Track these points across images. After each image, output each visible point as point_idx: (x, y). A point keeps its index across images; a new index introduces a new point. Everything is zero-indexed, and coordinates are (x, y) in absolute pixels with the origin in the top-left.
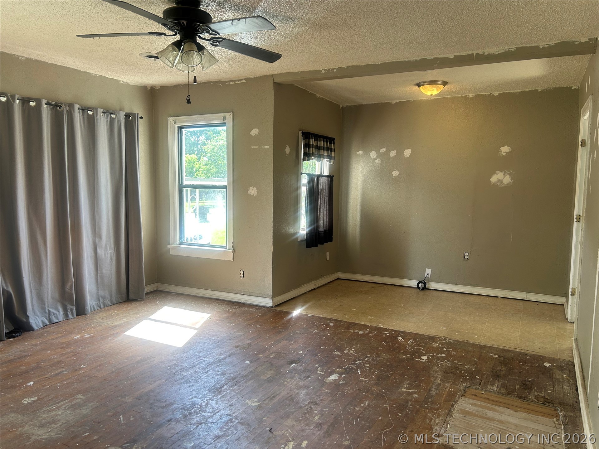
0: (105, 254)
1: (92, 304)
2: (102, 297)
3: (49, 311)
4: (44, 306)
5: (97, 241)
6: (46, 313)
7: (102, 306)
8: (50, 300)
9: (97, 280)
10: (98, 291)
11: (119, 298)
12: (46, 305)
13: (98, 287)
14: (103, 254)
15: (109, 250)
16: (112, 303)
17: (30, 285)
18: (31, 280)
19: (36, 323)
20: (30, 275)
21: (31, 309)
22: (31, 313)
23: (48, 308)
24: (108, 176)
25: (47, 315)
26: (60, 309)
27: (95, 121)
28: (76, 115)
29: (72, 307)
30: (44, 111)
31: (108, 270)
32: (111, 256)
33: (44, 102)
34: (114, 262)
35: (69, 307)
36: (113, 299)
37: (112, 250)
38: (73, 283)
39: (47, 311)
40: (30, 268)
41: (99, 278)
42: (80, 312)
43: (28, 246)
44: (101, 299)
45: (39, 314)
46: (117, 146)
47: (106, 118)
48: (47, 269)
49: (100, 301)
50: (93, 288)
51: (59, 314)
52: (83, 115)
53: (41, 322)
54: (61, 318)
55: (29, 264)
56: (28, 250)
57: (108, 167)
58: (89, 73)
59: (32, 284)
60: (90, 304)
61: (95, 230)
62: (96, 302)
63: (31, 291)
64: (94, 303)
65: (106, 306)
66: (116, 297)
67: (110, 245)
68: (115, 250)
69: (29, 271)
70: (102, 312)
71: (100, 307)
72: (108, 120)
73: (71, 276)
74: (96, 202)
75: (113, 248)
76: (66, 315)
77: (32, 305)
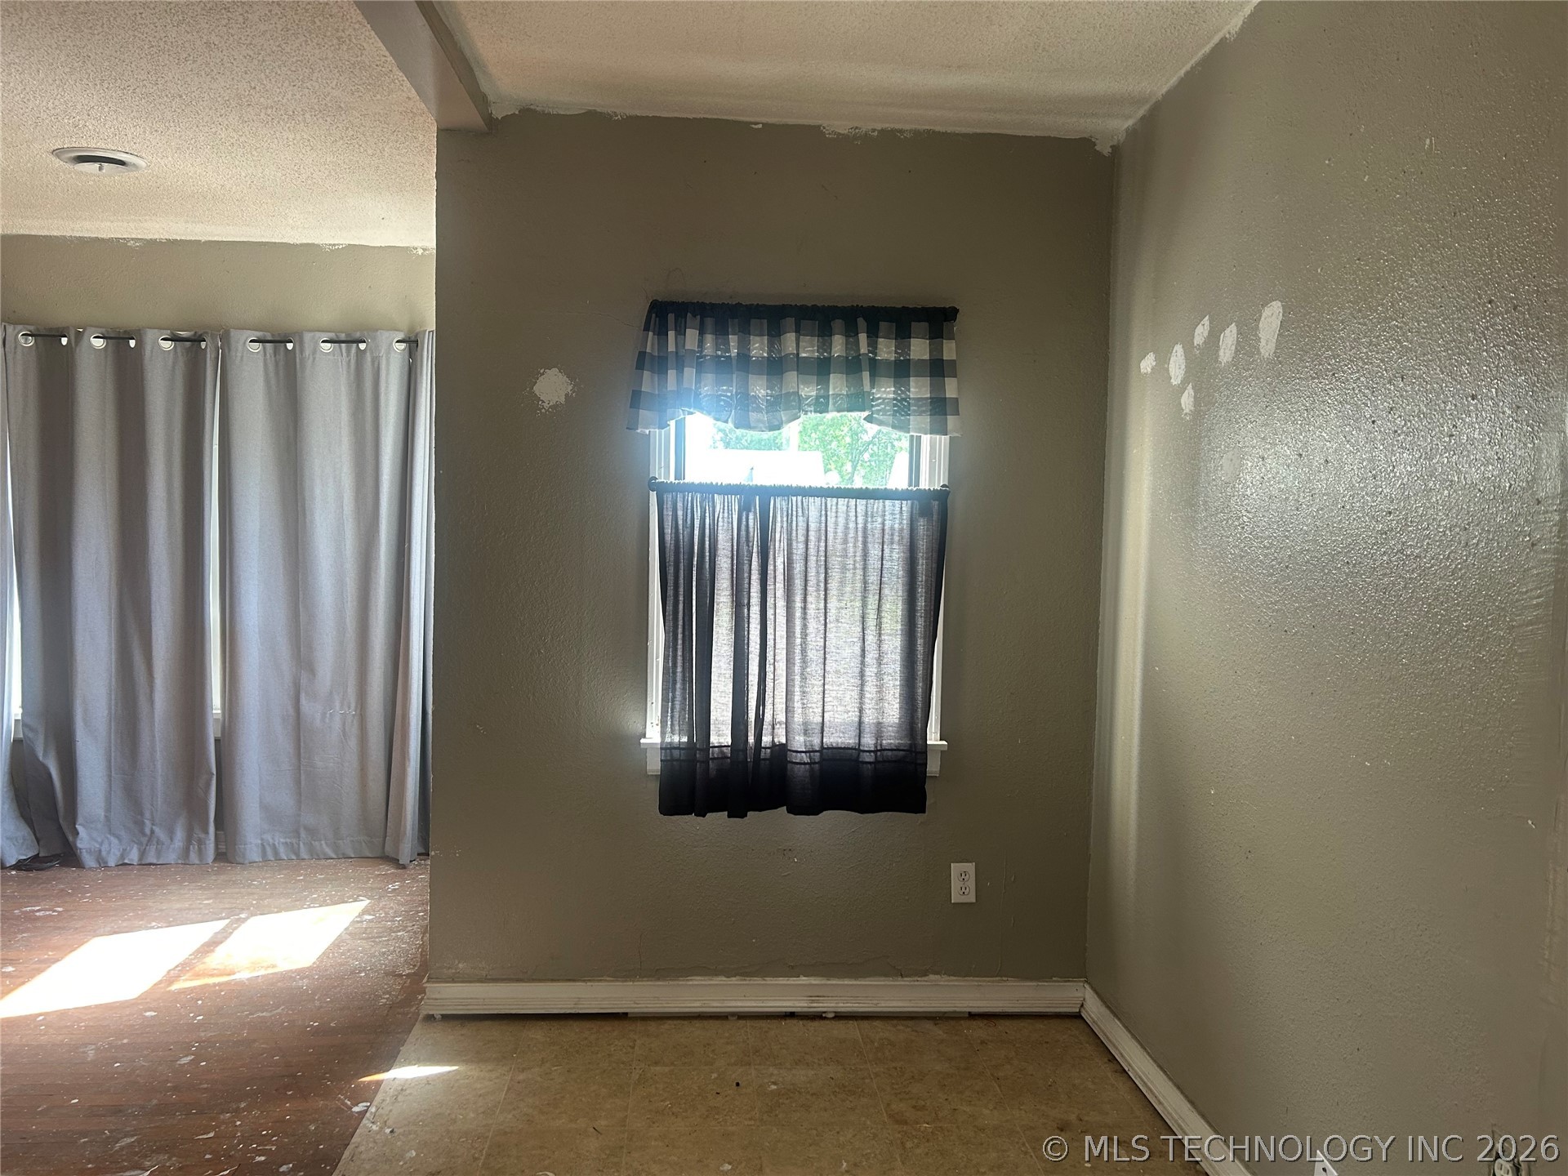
0: (324, 715)
1: (271, 841)
2: (306, 829)
3: (152, 832)
4: (139, 817)
5: (304, 682)
6: (144, 834)
7: (304, 854)
8: (159, 807)
9: (298, 782)
10: (300, 809)
11: (364, 844)
12: (147, 814)
13: (299, 802)
14: (318, 716)
15: (337, 708)
16: (336, 854)
17: (110, 762)
18: (113, 749)
19: (100, 851)
20: (110, 737)
21: (102, 818)
22: (99, 826)
23: (153, 824)
24: (346, 508)
25: (144, 840)
26: (180, 834)
27: (298, 366)
28: (236, 356)
29: (202, 836)
30: (152, 357)
31: (332, 761)
32: (344, 724)
33: (150, 335)
34: (353, 743)
35: (198, 834)
36: (340, 841)
37: (349, 708)
38: (212, 777)
39: (148, 831)
40: (113, 724)
41: (303, 777)
42: (227, 855)
43: (113, 670)
44: (303, 834)
45: (123, 833)
46: (369, 427)
47: (345, 354)
48: (152, 730)
49: (299, 838)
50: (285, 799)
51: (172, 846)
52: (275, 356)
53: (118, 854)
54: (171, 857)
55: (113, 712)
56: (113, 680)
57: (347, 485)
58: (313, 244)
59: (115, 759)
60: (262, 839)
61: (299, 648)
62: (288, 840)
63: (110, 776)
64: (280, 840)
65: (316, 855)
66: (352, 839)
67: (343, 696)
68: (358, 711)
69: (110, 729)
70: (302, 869)
71: (297, 854)
72: (350, 361)
73: (207, 760)
74: (300, 577)
75: (353, 705)
76: (186, 851)
77: (108, 809)
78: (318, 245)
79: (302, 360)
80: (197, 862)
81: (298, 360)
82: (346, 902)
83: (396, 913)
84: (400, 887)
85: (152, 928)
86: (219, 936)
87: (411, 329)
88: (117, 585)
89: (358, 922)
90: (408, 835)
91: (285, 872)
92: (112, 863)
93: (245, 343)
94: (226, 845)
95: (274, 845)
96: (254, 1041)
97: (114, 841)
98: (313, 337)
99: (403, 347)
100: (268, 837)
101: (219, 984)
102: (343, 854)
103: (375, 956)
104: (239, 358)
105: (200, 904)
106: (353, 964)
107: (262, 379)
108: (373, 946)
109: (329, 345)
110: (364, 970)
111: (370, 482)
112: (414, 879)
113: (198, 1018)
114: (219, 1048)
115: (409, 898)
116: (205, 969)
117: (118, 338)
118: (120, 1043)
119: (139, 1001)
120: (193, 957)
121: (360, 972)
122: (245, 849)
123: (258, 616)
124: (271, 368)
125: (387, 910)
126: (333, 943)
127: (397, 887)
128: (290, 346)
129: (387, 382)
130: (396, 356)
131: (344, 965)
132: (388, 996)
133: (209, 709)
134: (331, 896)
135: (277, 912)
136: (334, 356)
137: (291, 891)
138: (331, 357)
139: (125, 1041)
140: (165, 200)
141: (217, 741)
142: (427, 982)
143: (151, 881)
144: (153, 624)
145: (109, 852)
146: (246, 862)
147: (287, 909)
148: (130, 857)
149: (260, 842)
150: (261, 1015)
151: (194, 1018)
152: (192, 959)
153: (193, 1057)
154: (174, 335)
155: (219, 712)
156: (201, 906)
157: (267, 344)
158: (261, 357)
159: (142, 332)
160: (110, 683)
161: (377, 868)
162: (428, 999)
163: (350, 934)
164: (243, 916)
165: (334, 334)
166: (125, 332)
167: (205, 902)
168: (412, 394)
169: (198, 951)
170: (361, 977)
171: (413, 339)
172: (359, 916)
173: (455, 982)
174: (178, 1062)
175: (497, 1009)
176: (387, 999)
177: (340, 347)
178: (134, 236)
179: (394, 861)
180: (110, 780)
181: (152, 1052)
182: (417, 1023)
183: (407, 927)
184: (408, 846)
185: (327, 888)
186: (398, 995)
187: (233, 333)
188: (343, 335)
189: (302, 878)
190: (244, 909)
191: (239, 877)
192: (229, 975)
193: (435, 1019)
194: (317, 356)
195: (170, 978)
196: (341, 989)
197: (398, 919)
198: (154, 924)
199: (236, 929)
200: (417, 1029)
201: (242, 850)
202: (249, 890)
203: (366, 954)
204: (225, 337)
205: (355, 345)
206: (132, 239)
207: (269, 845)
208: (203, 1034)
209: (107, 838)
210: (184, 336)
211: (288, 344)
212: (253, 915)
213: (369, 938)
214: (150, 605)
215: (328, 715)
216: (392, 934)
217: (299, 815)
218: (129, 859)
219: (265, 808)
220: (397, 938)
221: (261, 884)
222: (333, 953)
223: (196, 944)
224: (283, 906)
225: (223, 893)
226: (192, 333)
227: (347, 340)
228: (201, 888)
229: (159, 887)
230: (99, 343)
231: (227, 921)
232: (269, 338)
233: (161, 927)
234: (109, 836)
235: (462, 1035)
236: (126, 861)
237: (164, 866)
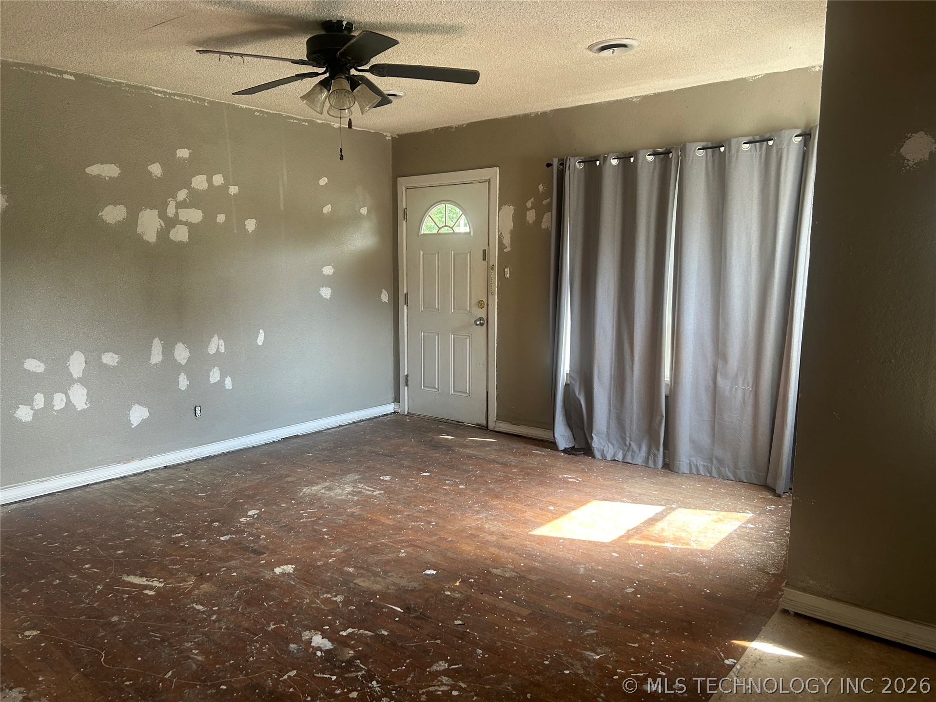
0: (731, 388)
1: (695, 462)
2: (716, 458)
3: (630, 444)
4: (624, 435)
5: (720, 366)
6: (625, 445)
7: (715, 474)
8: (634, 431)
9: (713, 429)
10: (714, 446)
11: (753, 475)
12: (628, 434)
13: (713, 441)
14: (728, 388)
15: (740, 385)
16: (735, 478)
17: (610, 402)
18: (612, 395)
19: (603, 451)
20: (611, 389)
21: (605, 433)
22: (604, 436)
23: (630, 440)
24: (753, 254)
25: (626, 448)
26: (644, 448)
27: (727, 162)
28: (689, 160)
29: (656, 452)
30: (642, 166)
31: (735, 418)
32: (744, 396)
33: (641, 154)
34: (749, 409)
35: (654, 450)
36: (738, 470)
37: (748, 386)
38: (663, 418)
39: (628, 444)
40: (612, 380)
41: (716, 426)
42: (669, 466)
43: (614, 350)
44: (715, 462)
45: (615, 443)
46: (772, 198)
47: (758, 150)
48: (632, 387)
49: (712, 463)
50: (705, 439)
51: (640, 455)
52: (713, 157)
53: (612, 454)
54: (639, 460)
55: (613, 374)
56: (613, 356)
57: (754, 239)
58: (742, 79)
59: (613, 401)
60: (690, 460)
61: (718, 346)
62: (705, 464)
63: (610, 410)
64: (700, 463)
65: (722, 477)
66: (746, 470)
67: (744, 377)
68: (754, 388)
69: (611, 383)
70: (713, 483)
71: (711, 474)
72: (761, 153)
73: (660, 407)
74: (721, 299)
75: (751, 384)
76: (647, 460)
77: (608, 428)
78: (745, 79)
79: (729, 157)
80: (653, 467)
81: (727, 157)
82: (738, 512)
83: (770, 528)
84: (775, 509)
85: (624, 501)
86: (659, 515)
87: (806, 127)
88: (618, 302)
89: (743, 527)
90: (783, 475)
91: (702, 483)
92: (609, 458)
93: (694, 151)
94: (669, 460)
95: (697, 465)
96: (670, 590)
97: (610, 445)
98: (738, 141)
99: (800, 140)
100: (694, 460)
101: (655, 547)
102: (739, 479)
103: (752, 554)
104: (690, 161)
105: (651, 493)
106: (737, 556)
107: (704, 173)
108: (751, 547)
109: (748, 145)
110: (744, 563)
111: (770, 235)
112: (785, 505)
113: (640, 565)
114: (649, 589)
115: (780, 519)
116: (648, 535)
117: (624, 158)
118: (597, 568)
119: (611, 545)
120: (642, 525)
121: (741, 563)
122: (679, 464)
123: (694, 323)
124: (710, 164)
125: (764, 523)
126: (725, 538)
127: (772, 509)
128: (722, 149)
129: (786, 165)
130: (795, 146)
131: (731, 555)
132: (757, 586)
133: (663, 378)
134: (728, 505)
135: (694, 509)
136: (751, 152)
137: (704, 497)
138: (749, 153)
139: (600, 568)
140: (651, 67)
141: (667, 397)
142: (785, 586)
143: (627, 473)
144: (635, 325)
145: (608, 452)
146: (680, 472)
147: (700, 508)
148: (619, 457)
149: (688, 462)
150: (676, 574)
151: (638, 564)
152: (642, 526)
153: (634, 590)
154: (655, 151)
155: (669, 380)
156: (651, 494)
157: (708, 150)
158: (704, 159)
159: (637, 152)
160: (612, 358)
161: (760, 493)
162: (785, 598)
163: (737, 534)
164: (673, 506)
165: (751, 137)
166: (629, 153)
167: (654, 492)
168: (804, 172)
169: (645, 522)
170: (741, 567)
171: (808, 133)
172: (745, 523)
173: (807, 593)
174: (625, 590)
175: (838, 621)
176: (757, 588)
177: (755, 145)
178: (636, 95)
179: (772, 490)
180: (610, 412)
181: (613, 579)
182: (776, 613)
183: (776, 539)
184: (782, 484)
185: (726, 499)
186: (765, 587)
187: (688, 145)
188: (758, 137)
189: (711, 489)
190: (675, 502)
191: (674, 481)
192: (661, 542)
193: (789, 613)
194: (740, 154)
195: (629, 535)
196: (727, 572)
197: (771, 532)
198: (625, 499)
199: (668, 513)
200: (776, 617)
201: (678, 465)
202: (679, 490)
203: (746, 551)
204: (683, 149)
205: (766, 142)
206: (635, 97)
207: (694, 464)
208: (641, 576)
209: (607, 444)
210: (660, 151)
211: (721, 148)
212: (680, 507)
213: (749, 540)
214: (634, 314)
215: (734, 389)
216: (766, 542)
217: (713, 449)
218: (618, 458)
219: (692, 441)
220: (769, 545)
221: (687, 488)
222: (725, 545)
223: (645, 518)
224: (698, 505)
225: (664, 489)
226: (665, 149)
227: (760, 140)
228: (653, 483)
229: (631, 477)
230: (615, 162)
231: (664, 507)
232: (710, 145)
233: (629, 503)
234: (608, 443)
235: (809, 632)
236: (616, 459)
237: (635, 465)
